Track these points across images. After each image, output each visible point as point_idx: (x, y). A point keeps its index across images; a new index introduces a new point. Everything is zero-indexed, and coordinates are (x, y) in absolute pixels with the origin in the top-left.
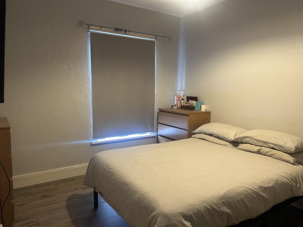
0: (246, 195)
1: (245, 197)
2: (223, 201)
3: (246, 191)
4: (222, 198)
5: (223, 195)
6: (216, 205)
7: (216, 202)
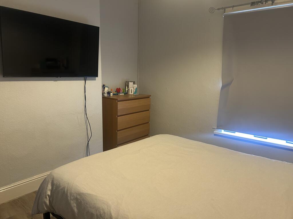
0: (101, 215)
1: (97, 215)
2: (78, 197)
3: (104, 213)
4: (80, 194)
5: (83, 194)
6: (71, 194)
7: (73, 192)
